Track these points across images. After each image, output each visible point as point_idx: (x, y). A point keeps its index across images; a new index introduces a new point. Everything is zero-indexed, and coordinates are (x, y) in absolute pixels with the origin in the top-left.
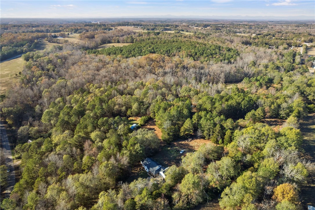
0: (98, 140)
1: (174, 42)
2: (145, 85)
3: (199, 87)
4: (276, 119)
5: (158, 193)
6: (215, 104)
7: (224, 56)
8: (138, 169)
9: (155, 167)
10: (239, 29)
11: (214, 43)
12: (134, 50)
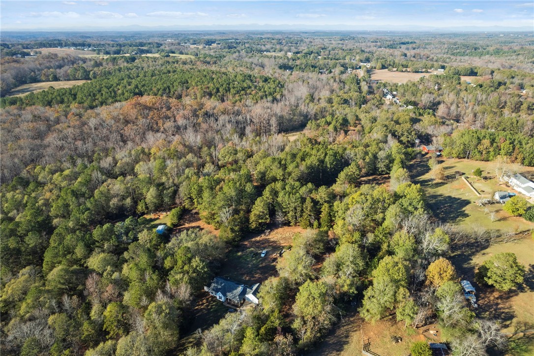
0: (109, 268)
1: (169, 72)
2: (150, 154)
3: (246, 144)
4: (374, 177)
5: (269, 329)
6: (286, 168)
7: (262, 90)
8: (205, 301)
9: (236, 289)
10: (264, 45)
11: (238, 70)
12: (101, 91)
